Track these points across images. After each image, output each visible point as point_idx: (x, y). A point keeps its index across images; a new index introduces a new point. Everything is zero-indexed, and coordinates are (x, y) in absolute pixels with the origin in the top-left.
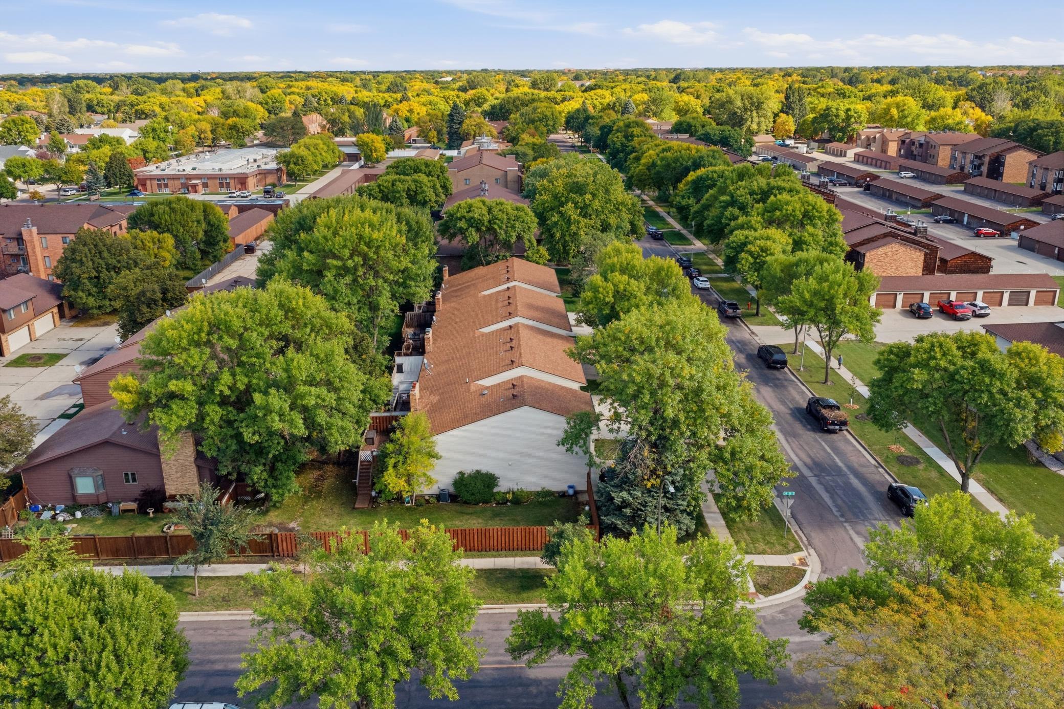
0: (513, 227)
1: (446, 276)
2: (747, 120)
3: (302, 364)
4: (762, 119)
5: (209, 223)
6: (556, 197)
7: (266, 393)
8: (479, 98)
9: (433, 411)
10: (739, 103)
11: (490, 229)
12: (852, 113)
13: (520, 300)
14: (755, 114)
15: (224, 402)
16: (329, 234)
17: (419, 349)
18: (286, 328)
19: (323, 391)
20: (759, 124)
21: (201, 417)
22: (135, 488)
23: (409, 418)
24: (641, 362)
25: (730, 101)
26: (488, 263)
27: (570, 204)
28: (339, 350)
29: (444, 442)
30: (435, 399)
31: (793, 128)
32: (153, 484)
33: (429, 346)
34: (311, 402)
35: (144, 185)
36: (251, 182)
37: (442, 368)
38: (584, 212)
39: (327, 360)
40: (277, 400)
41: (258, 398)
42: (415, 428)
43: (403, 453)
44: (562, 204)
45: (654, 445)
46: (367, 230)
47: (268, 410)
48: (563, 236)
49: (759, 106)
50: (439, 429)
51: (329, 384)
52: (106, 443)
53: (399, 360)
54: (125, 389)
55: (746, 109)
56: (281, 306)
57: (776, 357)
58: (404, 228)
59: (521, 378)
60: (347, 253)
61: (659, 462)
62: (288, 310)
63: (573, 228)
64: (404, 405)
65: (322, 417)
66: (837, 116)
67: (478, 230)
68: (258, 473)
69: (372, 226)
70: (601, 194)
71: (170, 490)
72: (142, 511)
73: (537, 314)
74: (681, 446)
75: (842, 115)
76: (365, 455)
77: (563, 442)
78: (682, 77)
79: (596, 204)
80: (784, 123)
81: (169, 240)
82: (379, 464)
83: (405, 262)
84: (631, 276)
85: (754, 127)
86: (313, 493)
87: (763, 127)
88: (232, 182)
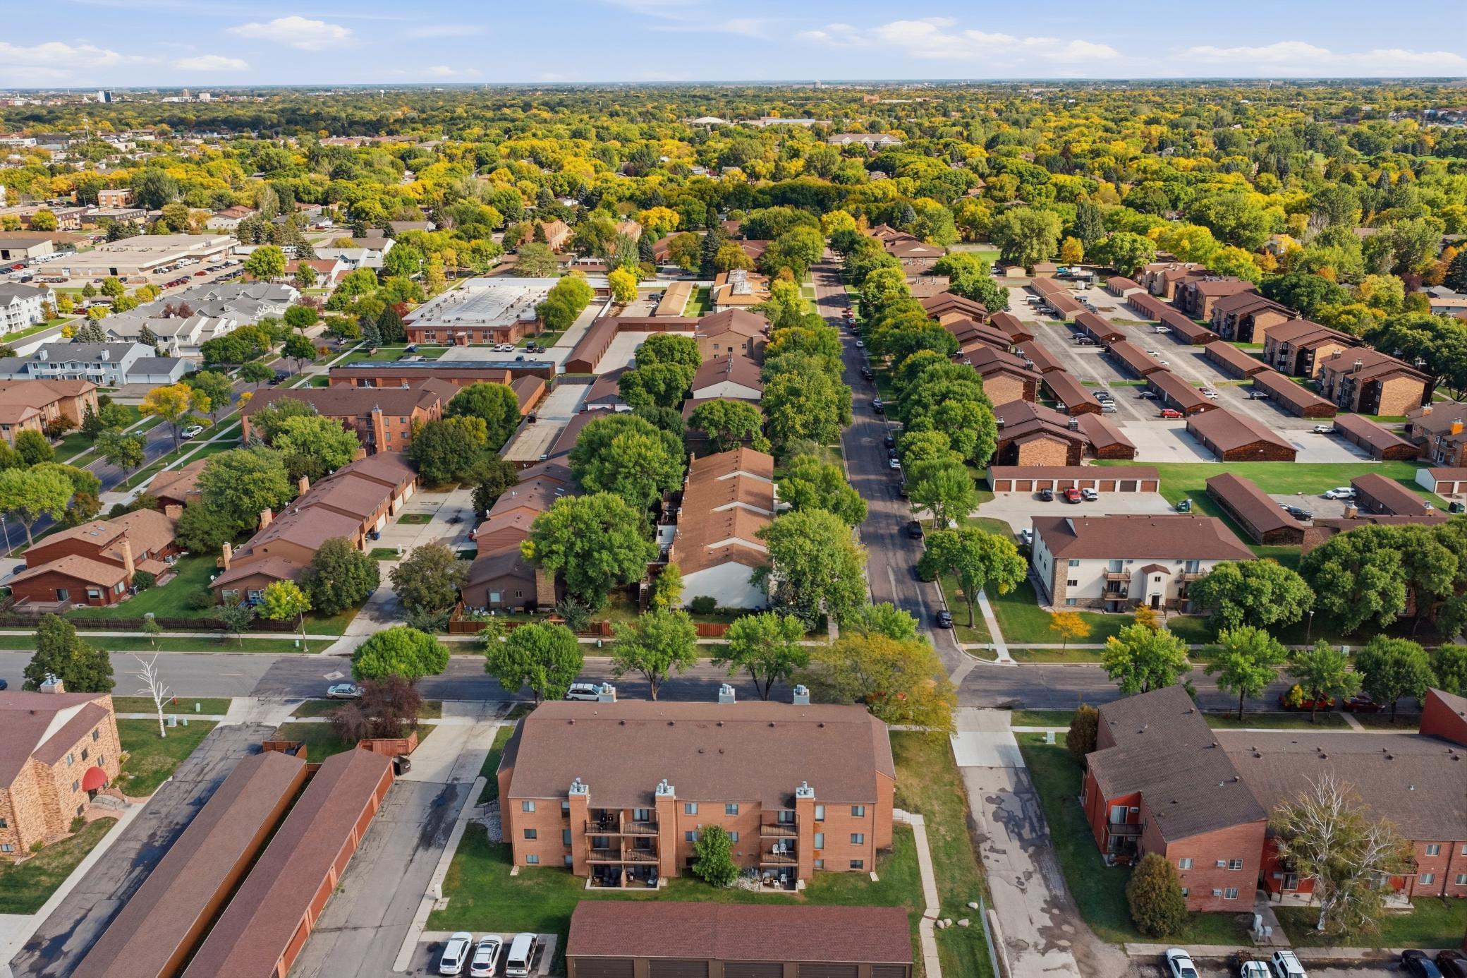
0: (743, 425)
1: (693, 459)
2: (1026, 247)
3: (617, 538)
4: (1044, 247)
5: (508, 405)
6: (778, 397)
7: (599, 552)
8: (740, 192)
9: (682, 562)
10: (1017, 229)
11: (726, 427)
12: (1138, 245)
13: (742, 487)
14: (1035, 241)
15: (577, 555)
16: (620, 451)
17: (673, 520)
18: (607, 518)
19: (627, 551)
20: (1039, 251)
21: (566, 563)
22: (521, 599)
23: (669, 566)
24: (786, 542)
25: (1008, 226)
26: (724, 450)
27: (788, 405)
28: (634, 528)
29: (687, 580)
30: (683, 555)
31: (1081, 253)
32: (531, 598)
33: (680, 520)
34: (622, 557)
35: (413, 336)
36: (512, 334)
37: (687, 535)
38: (800, 410)
39: (628, 535)
40: (605, 555)
41: (596, 554)
42: (671, 572)
43: (666, 585)
44: (783, 404)
45: (794, 584)
46: (643, 450)
47: (601, 561)
48: (783, 427)
49: (1040, 233)
50: (685, 572)
51: (629, 548)
52: (509, 575)
53: (660, 527)
54: (528, 548)
55: (1025, 236)
56: (605, 506)
57: (915, 530)
58: (666, 445)
59: (732, 545)
60: (631, 465)
61: (796, 592)
62: (607, 507)
63: (790, 422)
64: (665, 558)
65: (626, 564)
66: (1121, 248)
67: (717, 427)
68: (589, 593)
69: (645, 446)
70: (813, 396)
71: (540, 601)
72: (527, 612)
73: (750, 499)
74: (807, 584)
75: (1127, 246)
76: (643, 586)
77: (750, 582)
78: (1001, 139)
79: (809, 404)
80: (1072, 248)
81: (483, 423)
82: (652, 591)
83: (666, 468)
84: (806, 480)
85: (1035, 255)
86: (616, 606)
87: (1045, 255)
88: (495, 334)
